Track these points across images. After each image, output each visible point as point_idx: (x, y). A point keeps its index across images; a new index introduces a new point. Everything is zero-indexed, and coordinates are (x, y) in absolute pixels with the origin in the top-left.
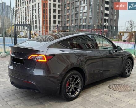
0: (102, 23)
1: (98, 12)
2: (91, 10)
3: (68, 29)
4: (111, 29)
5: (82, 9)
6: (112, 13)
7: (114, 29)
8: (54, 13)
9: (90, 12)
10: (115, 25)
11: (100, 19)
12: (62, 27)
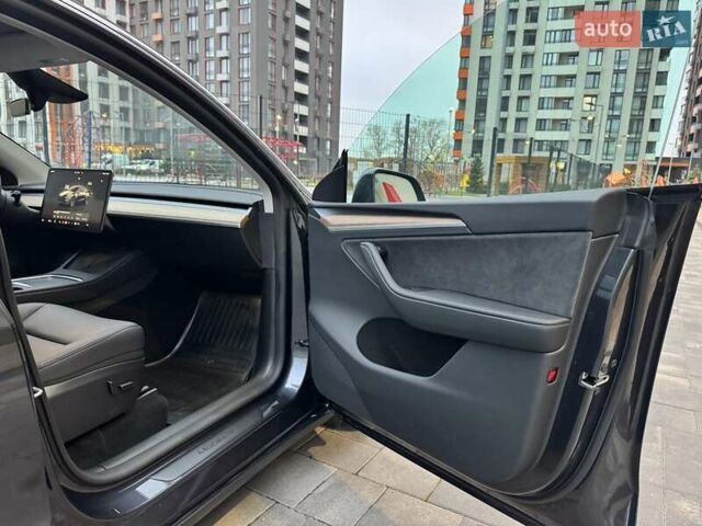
0: (286, 126)
1: (273, 86)
2: (245, 76)
3: (162, 140)
4: (315, 148)
5: (212, 68)
6: (319, 94)
7: (325, 150)
8: (99, 75)
9: (242, 81)
10: (328, 136)
11: (279, 110)
12: (135, 130)
